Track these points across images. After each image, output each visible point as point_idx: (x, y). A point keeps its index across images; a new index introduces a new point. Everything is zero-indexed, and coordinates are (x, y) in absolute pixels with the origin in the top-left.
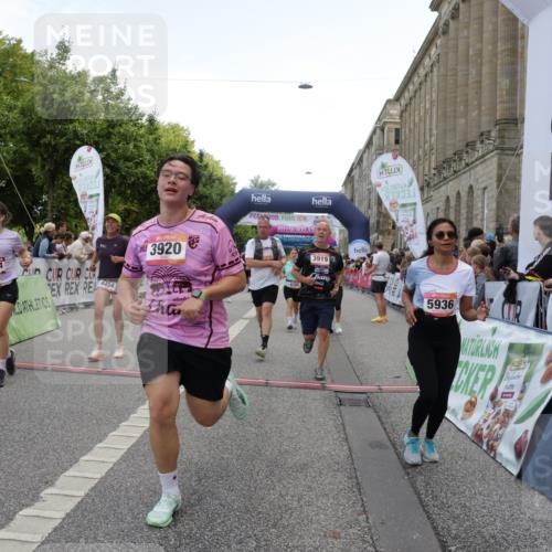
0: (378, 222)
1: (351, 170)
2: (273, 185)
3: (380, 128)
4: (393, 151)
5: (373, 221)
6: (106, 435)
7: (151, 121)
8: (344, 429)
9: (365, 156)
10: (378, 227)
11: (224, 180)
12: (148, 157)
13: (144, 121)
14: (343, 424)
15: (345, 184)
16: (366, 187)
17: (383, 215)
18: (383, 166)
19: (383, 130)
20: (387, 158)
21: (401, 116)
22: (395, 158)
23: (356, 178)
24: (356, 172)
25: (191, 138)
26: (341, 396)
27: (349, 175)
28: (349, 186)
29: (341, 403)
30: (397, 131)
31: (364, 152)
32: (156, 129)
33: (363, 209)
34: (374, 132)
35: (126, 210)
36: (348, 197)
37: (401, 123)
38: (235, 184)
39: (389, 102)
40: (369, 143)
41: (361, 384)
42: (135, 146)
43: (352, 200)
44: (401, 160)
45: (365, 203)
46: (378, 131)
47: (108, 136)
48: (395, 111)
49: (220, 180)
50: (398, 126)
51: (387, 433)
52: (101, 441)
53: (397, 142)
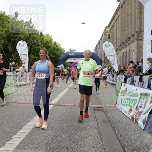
0: (104, 60)
1: (97, 46)
2: (75, 50)
3: (104, 34)
4: (108, 40)
5: (103, 60)
6: (30, 121)
7: (41, 33)
8: (96, 117)
9: (100, 42)
10: (104, 62)
11: (62, 49)
12: (40, 43)
13: (39, 33)
14: (95, 116)
15: (95, 50)
16: (101, 50)
17: (106, 58)
18: (106, 45)
19: (105, 35)
20: (106, 43)
21: (110, 31)
22: (109, 42)
23: (98, 48)
24: (98, 46)
25: (52, 38)
26: (95, 108)
27: (96, 47)
28: (96, 50)
29: (95, 110)
30: (109, 35)
31: (100, 41)
32: (43, 36)
33: (100, 56)
34: (103, 35)
35: (34, 58)
36: (96, 53)
37: (110, 33)
38: (65, 50)
39: (106, 27)
40: (101, 38)
41: (100, 105)
42: (37, 41)
43: (97, 54)
44: (110, 43)
45: (101, 55)
46: (104, 35)
47: (29, 38)
48: (108, 29)
49: (60, 49)
50: (109, 34)
51: (108, 118)
52: (29, 122)
53: (109, 38)
